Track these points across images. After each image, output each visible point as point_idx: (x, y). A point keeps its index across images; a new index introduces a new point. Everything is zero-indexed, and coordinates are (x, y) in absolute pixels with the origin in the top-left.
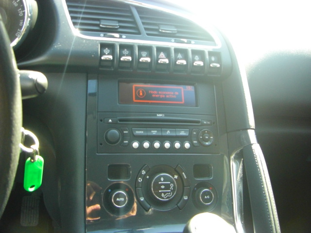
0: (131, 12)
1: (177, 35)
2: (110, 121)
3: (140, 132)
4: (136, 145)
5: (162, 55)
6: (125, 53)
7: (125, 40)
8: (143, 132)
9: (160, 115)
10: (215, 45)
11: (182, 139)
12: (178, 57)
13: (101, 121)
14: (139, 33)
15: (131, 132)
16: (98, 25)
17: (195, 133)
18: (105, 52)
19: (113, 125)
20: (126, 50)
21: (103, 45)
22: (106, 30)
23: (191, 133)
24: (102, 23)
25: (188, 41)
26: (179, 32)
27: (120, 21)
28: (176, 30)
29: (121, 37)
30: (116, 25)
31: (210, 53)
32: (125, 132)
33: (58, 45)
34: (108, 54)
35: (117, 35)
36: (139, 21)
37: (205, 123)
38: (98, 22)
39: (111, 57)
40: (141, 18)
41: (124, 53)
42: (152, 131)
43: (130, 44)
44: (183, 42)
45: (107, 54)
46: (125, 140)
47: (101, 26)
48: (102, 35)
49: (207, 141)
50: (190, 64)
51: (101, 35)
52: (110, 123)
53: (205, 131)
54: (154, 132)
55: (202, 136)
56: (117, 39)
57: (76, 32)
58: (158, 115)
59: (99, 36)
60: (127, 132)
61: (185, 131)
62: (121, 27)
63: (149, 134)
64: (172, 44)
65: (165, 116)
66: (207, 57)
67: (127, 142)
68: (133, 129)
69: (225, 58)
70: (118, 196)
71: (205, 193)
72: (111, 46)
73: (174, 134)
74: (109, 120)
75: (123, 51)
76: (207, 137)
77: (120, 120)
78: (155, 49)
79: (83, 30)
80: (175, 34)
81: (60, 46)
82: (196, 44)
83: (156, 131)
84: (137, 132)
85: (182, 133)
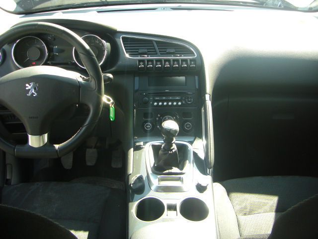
0: (153, 44)
4: (156, 104)
5: (167, 63)
7: (150, 58)
8: (159, 98)
9: (167, 90)
10: (194, 56)
11: (177, 101)
12: (175, 63)
14: (157, 54)
16: (138, 52)
17: (184, 98)
19: (146, 96)
20: (150, 62)
21: (140, 61)
22: (142, 54)
23: (181, 98)
24: (140, 51)
25: (180, 55)
26: (176, 51)
27: (148, 49)
29: (148, 57)
30: (146, 51)
31: (191, 60)
32: (151, 98)
33: (120, 63)
34: (142, 65)
35: (146, 56)
36: (157, 48)
37: (189, 93)
38: (138, 50)
40: (158, 46)
41: (149, 64)
43: (152, 59)
44: (177, 56)
49: (190, 101)
50: (180, 66)
51: (139, 56)
53: (189, 97)
55: (187, 99)
56: (146, 57)
57: (127, 55)
62: (148, 52)
63: (162, 99)
64: (172, 58)
65: (169, 91)
66: (189, 62)
67: (152, 103)
68: (154, 97)
69: (198, 62)
70: (147, 125)
71: (187, 125)
72: (143, 61)
73: (173, 99)
74: (144, 94)
77: (149, 93)
78: (164, 61)
79: (130, 55)
80: (174, 52)
82: (184, 56)
83: (165, 98)
84: (156, 98)
85: (178, 98)
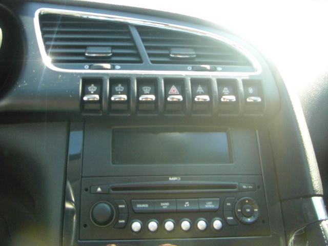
0: (129, 33)
1: (197, 60)
2: (99, 189)
3: (143, 206)
4: (136, 226)
5: (174, 89)
6: (120, 90)
7: (119, 71)
8: (147, 206)
9: (174, 179)
10: (253, 70)
11: (209, 215)
12: (198, 91)
13: (86, 190)
14: (141, 62)
15: (130, 206)
16: (83, 54)
17: (229, 204)
18: (90, 90)
20: (120, 85)
21: (87, 81)
22: (92, 61)
23: (222, 204)
24: (88, 51)
25: (211, 67)
26: (198, 56)
27: (113, 47)
28: (194, 53)
29: (113, 68)
30: (108, 52)
31: (246, 83)
32: (120, 206)
33: (23, 84)
34: (95, 93)
35: (108, 66)
36: (141, 45)
37: (244, 187)
38: (82, 51)
39: (97, 97)
40: (143, 41)
41: (117, 90)
42: (162, 204)
43: (125, 76)
44: (205, 70)
45: (92, 92)
46: (121, 219)
47: (87, 54)
48: (87, 66)
49: (249, 215)
50: (215, 101)
51: (85, 67)
52: (99, 193)
53: (245, 200)
54: (165, 205)
55: (241, 209)
56: (107, 70)
58: (170, 179)
59: (83, 68)
60: (123, 206)
61: (214, 202)
62: (114, 55)
63: (157, 208)
64: (187, 74)
65: (182, 180)
66: (241, 88)
67: (123, 221)
68: (133, 200)
69: (270, 89)
72: (98, 80)
73: (196, 207)
74: (97, 188)
75: (116, 88)
76: (248, 210)
77: (114, 189)
78: (163, 82)
79: (56, 62)
80: (193, 58)
81: (26, 84)
82: (224, 71)
83: (167, 204)
84: (139, 206)
85: (209, 205)
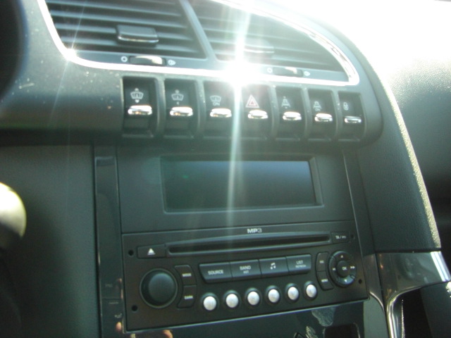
1: (275, 58)
2: (151, 252)
3: (217, 272)
4: (210, 301)
6: (178, 99)
8: (222, 272)
9: (255, 230)
11: (299, 278)
12: (283, 104)
13: (131, 253)
15: (199, 274)
16: (113, 37)
17: (322, 262)
18: (133, 98)
19: (161, 261)
20: (177, 92)
21: (130, 83)
22: (133, 49)
23: (315, 264)
24: (122, 32)
25: (298, 70)
26: (277, 52)
27: (158, 29)
29: (165, 64)
30: (151, 36)
32: (184, 275)
33: (27, 85)
34: (141, 103)
35: (157, 59)
36: (199, 29)
37: (338, 237)
38: (112, 31)
39: (148, 109)
40: (203, 22)
41: (174, 99)
42: (242, 268)
43: (188, 78)
44: (290, 74)
45: (137, 101)
46: (188, 295)
47: (120, 38)
48: (124, 57)
49: (345, 275)
50: (308, 119)
51: (122, 58)
52: (152, 257)
53: (339, 255)
54: (246, 270)
55: (336, 267)
56: (157, 69)
58: (249, 231)
59: (118, 61)
60: (189, 275)
61: (305, 260)
62: (162, 41)
63: (236, 275)
65: (264, 231)
67: (191, 297)
68: (201, 265)
72: (146, 84)
73: (284, 270)
74: (148, 250)
75: (173, 95)
76: (345, 268)
77: (174, 249)
80: (272, 56)
81: (32, 84)
83: (248, 267)
84: (211, 273)
85: (300, 265)
